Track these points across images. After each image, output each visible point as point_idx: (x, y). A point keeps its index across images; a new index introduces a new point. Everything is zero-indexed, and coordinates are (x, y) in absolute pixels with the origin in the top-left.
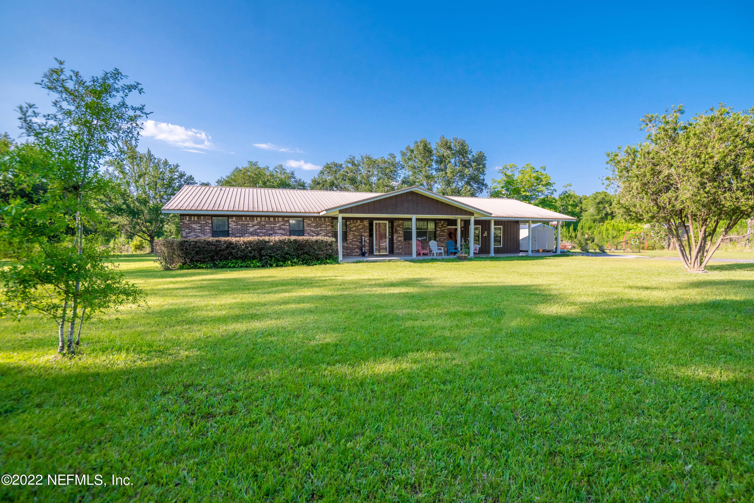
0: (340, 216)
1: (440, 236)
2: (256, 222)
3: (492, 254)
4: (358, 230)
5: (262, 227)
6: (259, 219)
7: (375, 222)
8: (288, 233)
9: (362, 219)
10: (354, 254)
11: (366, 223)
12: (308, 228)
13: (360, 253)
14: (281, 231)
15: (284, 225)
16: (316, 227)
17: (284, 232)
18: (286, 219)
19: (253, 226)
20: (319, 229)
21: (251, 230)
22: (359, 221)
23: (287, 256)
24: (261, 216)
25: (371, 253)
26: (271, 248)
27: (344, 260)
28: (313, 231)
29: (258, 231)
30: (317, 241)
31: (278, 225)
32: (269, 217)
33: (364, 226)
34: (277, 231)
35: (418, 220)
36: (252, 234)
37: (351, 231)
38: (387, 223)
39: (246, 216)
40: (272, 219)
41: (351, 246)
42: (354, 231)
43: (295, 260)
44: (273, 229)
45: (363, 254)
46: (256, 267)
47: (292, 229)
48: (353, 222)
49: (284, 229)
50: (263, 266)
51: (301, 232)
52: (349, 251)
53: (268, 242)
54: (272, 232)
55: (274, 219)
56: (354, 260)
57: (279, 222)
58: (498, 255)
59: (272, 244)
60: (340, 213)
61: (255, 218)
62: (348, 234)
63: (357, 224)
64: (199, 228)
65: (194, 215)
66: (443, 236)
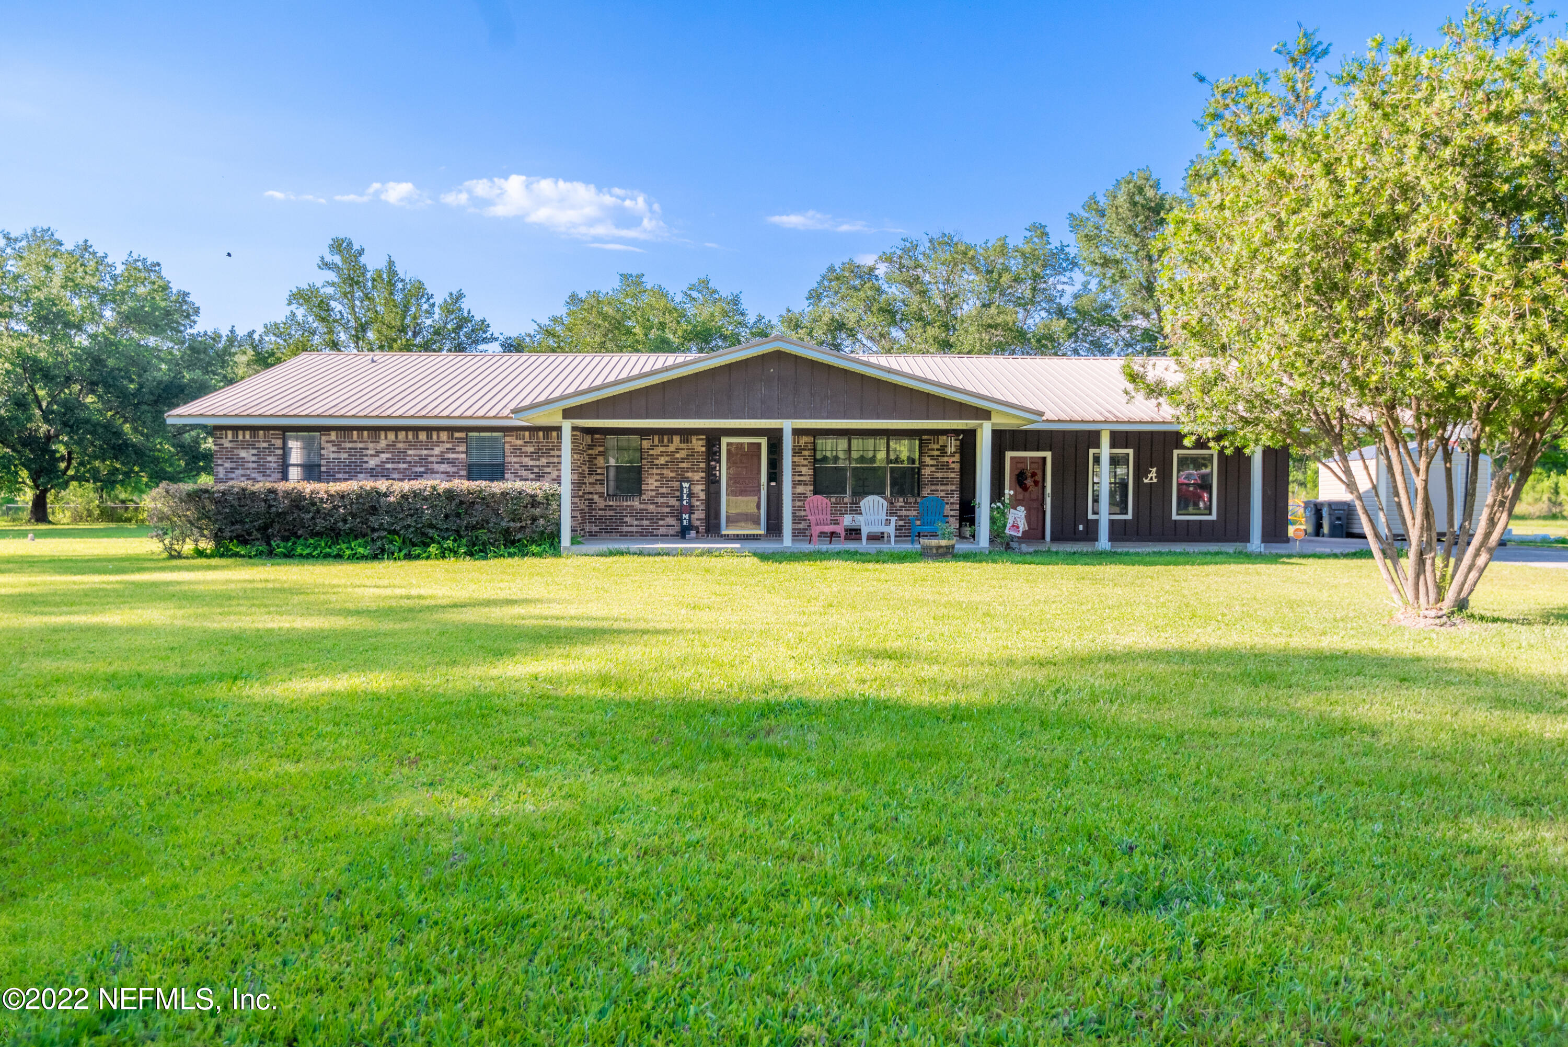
0: (567, 426)
1: (934, 481)
2: (383, 443)
3: (1104, 542)
4: (673, 463)
5: (400, 456)
6: (391, 436)
7: (725, 441)
8: (463, 473)
9: (686, 434)
10: (662, 531)
11: (698, 444)
12: (515, 459)
13: (678, 529)
14: (444, 467)
15: (452, 450)
16: (536, 455)
17: (451, 469)
18: (457, 435)
19: (378, 453)
20: (544, 460)
21: (372, 463)
22: (676, 439)
23: (431, 532)
24: (396, 429)
25: (711, 528)
26: (392, 510)
27: (575, 548)
28: (526, 468)
29: (389, 466)
30: (504, 494)
31: (437, 451)
32: (416, 429)
33: (692, 453)
34: (436, 467)
35: (797, 432)
36: (374, 474)
37: (653, 465)
38: (763, 441)
39: (360, 429)
40: (423, 436)
41: (652, 508)
42: (662, 467)
43: (449, 543)
44: (423, 460)
45: (683, 533)
46: (355, 558)
47: (474, 461)
48: (661, 441)
49: (452, 462)
50: (375, 557)
51: (497, 472)
52: (645, 522)
53: (386, 495)
54: (422, 469)
55: (429, 436)
56: (604, 547)
57: (439, 442)
58: (1122, 548)
59: (392, 499)
60: (564, 417)
61: (383, 434)
62: (644, 475)
63: (672, 448)
64: (254, 458)
65: (244, 428)
66: (944, 482)
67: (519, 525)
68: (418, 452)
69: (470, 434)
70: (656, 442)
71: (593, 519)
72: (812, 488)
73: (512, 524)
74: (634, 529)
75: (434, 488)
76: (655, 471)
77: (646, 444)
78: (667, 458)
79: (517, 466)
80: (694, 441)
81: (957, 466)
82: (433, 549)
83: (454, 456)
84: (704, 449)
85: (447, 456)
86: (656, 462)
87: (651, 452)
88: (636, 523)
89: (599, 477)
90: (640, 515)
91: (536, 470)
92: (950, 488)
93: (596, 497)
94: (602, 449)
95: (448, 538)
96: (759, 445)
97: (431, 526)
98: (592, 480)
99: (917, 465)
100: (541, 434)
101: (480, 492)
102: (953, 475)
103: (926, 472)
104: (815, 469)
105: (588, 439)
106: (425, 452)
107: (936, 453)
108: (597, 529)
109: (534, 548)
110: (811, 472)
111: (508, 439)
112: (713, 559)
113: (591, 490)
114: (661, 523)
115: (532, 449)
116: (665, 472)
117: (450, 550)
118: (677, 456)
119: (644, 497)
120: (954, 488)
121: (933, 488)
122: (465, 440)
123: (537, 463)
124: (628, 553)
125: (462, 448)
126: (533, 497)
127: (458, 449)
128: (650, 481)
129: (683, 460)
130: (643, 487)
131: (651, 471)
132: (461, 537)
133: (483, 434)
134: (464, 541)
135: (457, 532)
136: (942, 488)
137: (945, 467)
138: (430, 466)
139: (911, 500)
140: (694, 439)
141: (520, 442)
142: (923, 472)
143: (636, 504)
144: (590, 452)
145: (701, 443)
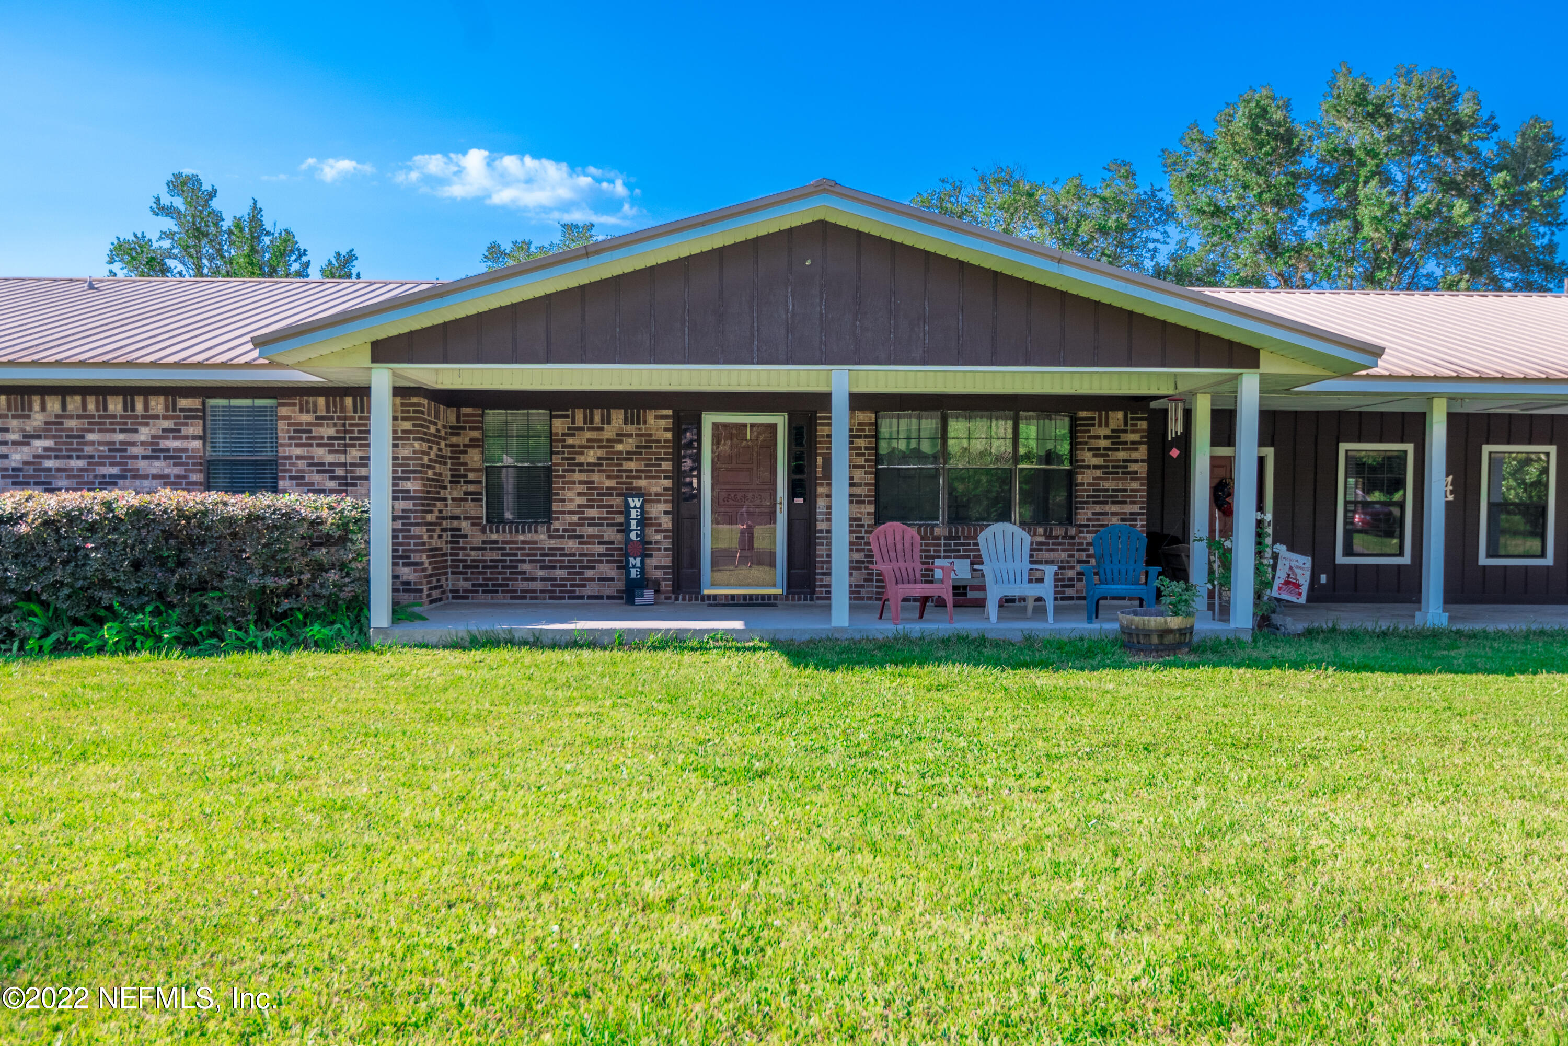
1: (1100, 496)
2: (37, 419)
4: (610, 463)
5: (71, 443)
6: (54, 404)
7: (709, 420)
8: (195, 477)
9: (635, 405)
10: (592, 588)
11: (659, 425)
12: (299, 451)
13: (621, 585)
14: (158, 466)
15: (175, 433)
16: (341, 441)
17: (173, 471)
18: (184, 403)
19: (28, 438)
20: (355, 454)
21: (16, 457)
22: (617, 416)
23: (106, 597)
25: (684, 588)
26: (24, 551)
27: (401, 631)
28: (321, 469)
30: (252, 518)
31: (144, 434)
32: (102, 392)
33: (647, 443)
34: (142, 464)
36: (19, 479)
37: (574, 465)
38: (780, 421)
40: (115, 405)
41: (571, 545)
42: (590, 468)
43: (143, 620)
44: (118, 452)
45: (631, 594)
47: (220, 455)
48: (588, 420)
49: (174, 457)
51: (264, 475)
52: (559, 573)
53: (12, 520)
54: (115, 470)
55: (129, 406)
56: (459, 628)
57: (149, 417)
59: (24, 529)
60: (375, 359)
61: (36, 400)
62: (558, 484)
63: (609, 432)
66: (1115, 497)
67: (284, 582)
68: (108, 437)
69: (212, 402)
70: (579, 422)
71: (462, 568)
72: (871, 508)
73: (270, 582)
74: (538, 585)
75: (108, 505)
76: (577, 476)
77: (560, 425)
78: (600, 453)
79: (302, 464)
80: (651, 420)
81: (1141, 469)
82: (109, 632)
83: (176, 444)
84: (669, 435)
85: (164, 444)
86: (580, 459)
87: (570, 441)
88: (541, 573)
89: (471, 488)
90: (548, 559)
91: (340, 472)
92: (1129, 508)
93: (465, 525)
94: (476, 434)
95: (141, 609)
96: (773, 428)
97: (106, 584)
98: (458, 492)
99: (1066, 466)
100: (349, 401)
101: (205, 513)
102: (1135, 485)
103: (1085, 478)
104: (877, 473)
105: (450, 416)
106: (121, 437)
107: (1103, 443)
108: (467, 585)
109: (316, 631)
110: (870, 479)
111: (283, 411)
112: (687, 657)
113: (457, 511)
114: (589, 573)
115: (331, 432)
116: (596, 477)
117: (146, 635)
118: (620, 447)
119: (556, 525)
120: (1136, 508)
121: (1098, 508)
122: (202, 414)
123: (342, 458)
124: (511, 642)
125: (195, 428)
126: (316, 523)
127: (185, 431)
128: (569, 495)
129: (629, 458)
130: (556, 507)
131: (569, 477)
132: (171, 606)
133: (236, 402)
134: (175, 615)
135: (161, 596)
136: (1114, 508)
137: (1120, 470)
138: (131, 464)
139: (1059, 531)
140: (651, 416)
141: (307, 418)
142: (1079, 479)
143: (542, 538)
144: (454, 440)
145: (663, 423)
